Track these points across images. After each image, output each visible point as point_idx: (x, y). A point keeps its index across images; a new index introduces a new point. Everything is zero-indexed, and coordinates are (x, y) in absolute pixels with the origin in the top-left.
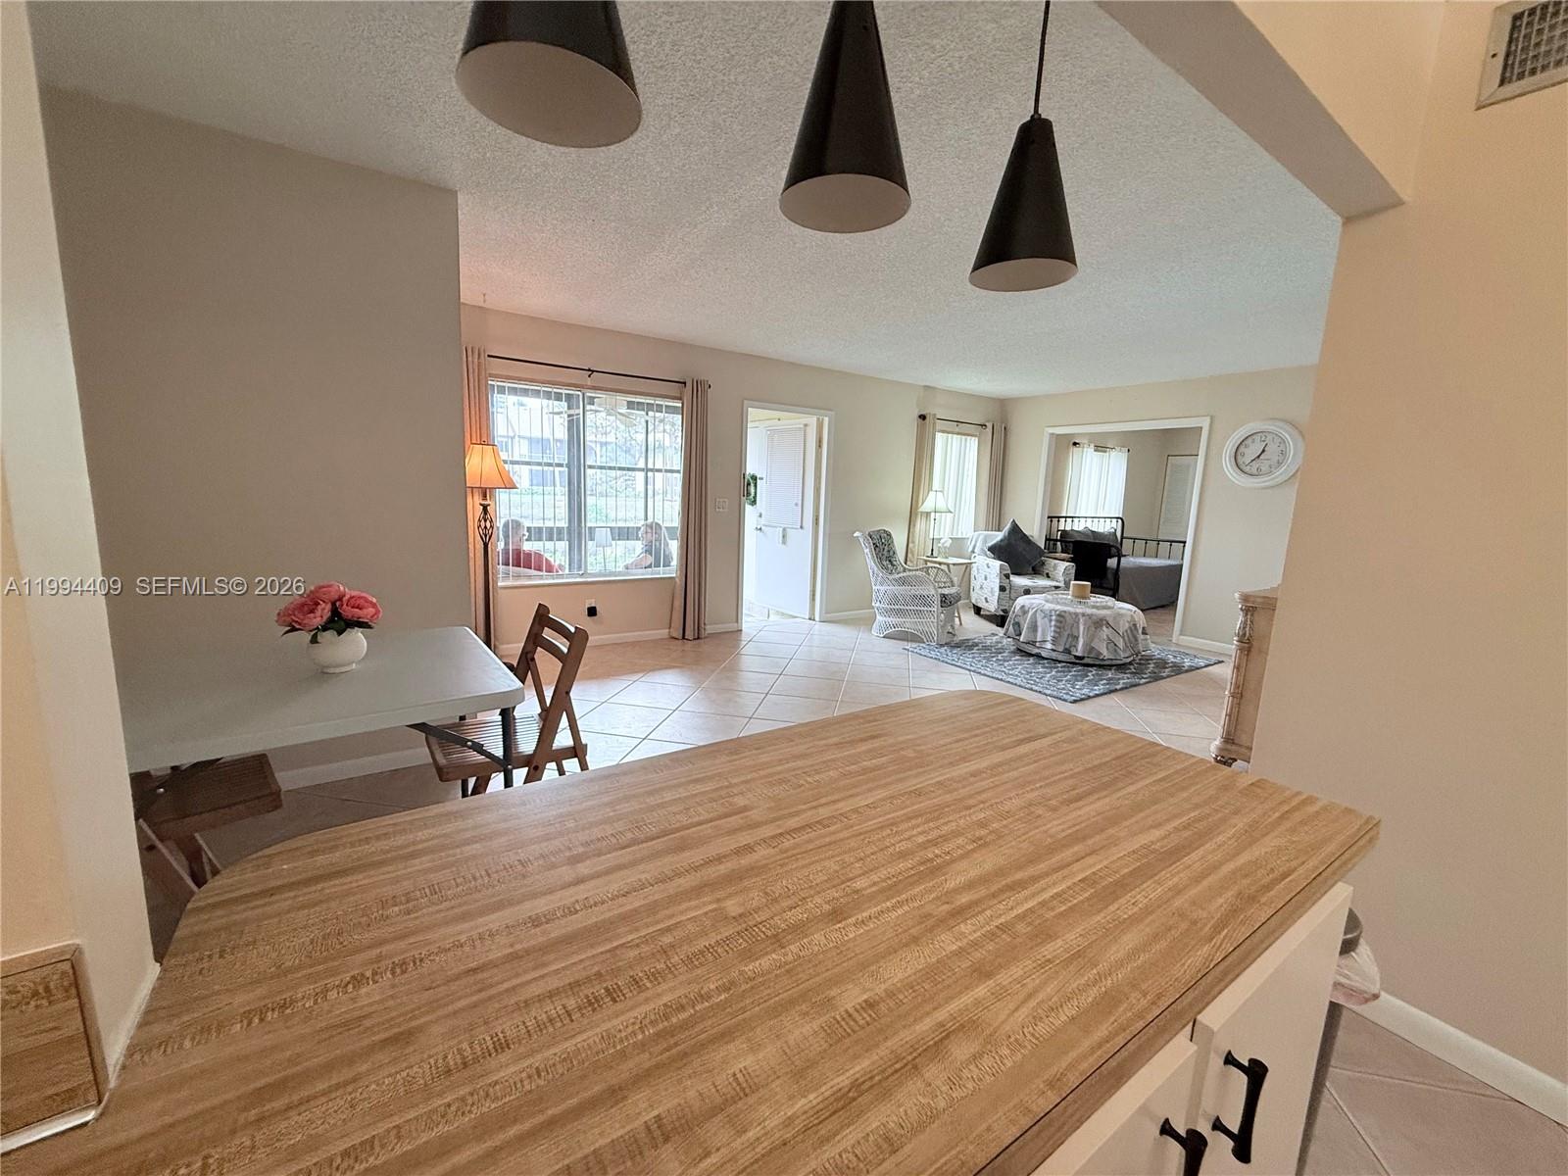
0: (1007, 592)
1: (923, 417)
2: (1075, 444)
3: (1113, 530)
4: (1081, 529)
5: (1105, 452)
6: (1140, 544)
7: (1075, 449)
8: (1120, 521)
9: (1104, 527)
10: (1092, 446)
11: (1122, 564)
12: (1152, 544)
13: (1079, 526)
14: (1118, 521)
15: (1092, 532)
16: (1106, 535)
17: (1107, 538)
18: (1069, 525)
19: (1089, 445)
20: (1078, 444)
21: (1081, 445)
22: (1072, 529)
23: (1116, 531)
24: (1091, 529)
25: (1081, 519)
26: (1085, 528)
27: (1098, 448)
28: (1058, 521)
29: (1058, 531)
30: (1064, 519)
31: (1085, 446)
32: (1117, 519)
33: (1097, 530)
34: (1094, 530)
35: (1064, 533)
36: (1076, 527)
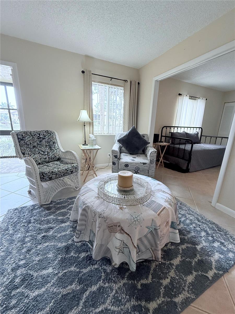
0: (117, 165)
1: (83, 72)
2: (180, 94)
3: (197, 133)
4: (182, 131)
5: (196, 100)
6: (208, 138)
7: (180, 97)
8: (200, 129)
9: (192, 132)
10: (188, 96)
11: (193, 148)
12: (214, 139)
13: (180, 131)
14: (199, 129)
15: (187, 133)
16: (193, 134)
17: (194, 136)
18: (175, 130)
19: (186, 95)
20: (181, 94)
21: (182, 95)
22: (177, 132)
23: (198, 133)
24: (186, 132)
25: (182, 128)
26: (183, 132)
27: (191, 97)
28: (170, 128)
29: (170, 133)
30: (173, 128)
31: (185, 96)
32: (199, 128)
33: (189, 133)
34: (188, 132)
35: (172, 134)
36: (179, 131)
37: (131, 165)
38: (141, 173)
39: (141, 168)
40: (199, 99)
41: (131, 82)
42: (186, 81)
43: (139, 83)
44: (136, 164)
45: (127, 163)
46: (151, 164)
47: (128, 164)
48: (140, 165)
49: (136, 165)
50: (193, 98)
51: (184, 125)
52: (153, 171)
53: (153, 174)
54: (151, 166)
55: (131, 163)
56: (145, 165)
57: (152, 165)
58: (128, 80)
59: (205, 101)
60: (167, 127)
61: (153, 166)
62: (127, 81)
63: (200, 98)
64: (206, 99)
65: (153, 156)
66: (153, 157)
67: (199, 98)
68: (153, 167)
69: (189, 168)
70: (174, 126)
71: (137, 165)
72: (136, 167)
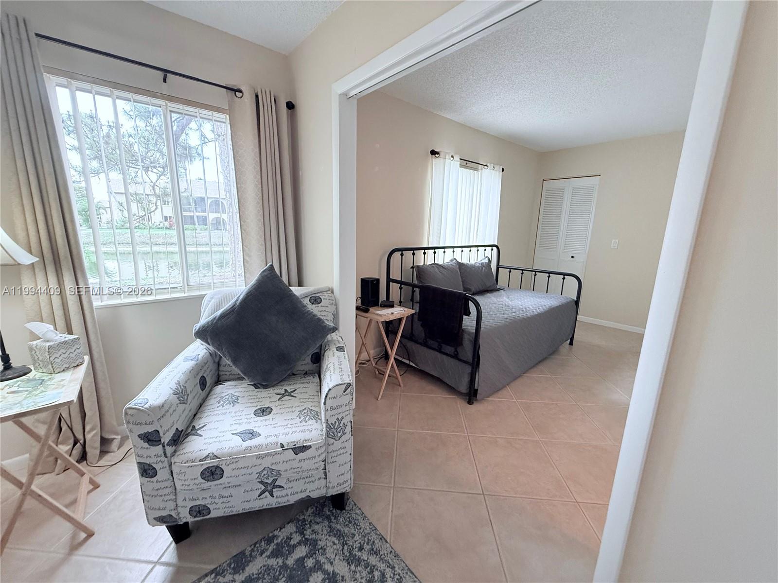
0: (162, 474)
2: (433, 153)
3: (487, 260)
4: (447, 260)
5: (477, 170)
7: (435, 161)
8: (495, 249)
9: (473, 258)
10: (457, 158)
12: (528, 276)
13: (443, 258)
14: (492, 250)
15: (461, 265)
16: (478, 267)
17: (481, 271)
18: (429, 259)
19: (452, 157)
20: (438, 153)
21: (442, 155)
22: (434, 264)
23: (490, 261)
24: (460, 261)
25: (446, 250)
26: (452, 260)
27: (465, 162)
28: (414, 254)
29: (412, 267)
30: (423, 251)
31: (447, 157)
32: (491, 248)
33: (468, 262)
34: (465, 261)
35: (420, 271)
36: (440, 261)
37: (234, 466)
38: (290, 485)
39: (286, 471)
40: (486, 167)
41: (257, 96)
42: (448, 117)
43: (290, 106)
44: (259, 457)
45: (215, 462)
46: (331, 441)
47: (217, 467)
48: (278, 458)
49: (259, 461)
50: (469, 164)
51: (454, 242)
52: (347, 467)
53: (348, 476)
54: (331, 448)
55: (234, 458)
56: (302, 455)
57: (338, 444)
58: (243, 88)
59: (501, 173)
60: (402, 250)
61: (343, 445)
62: (240, 91)
63: (488, 164)
64: (503, 170)
65: (339, 407)
66: (340, 410)
67: (486, 165)
68: (341, 451)
69: (476, 385)
70: (425, 246)
71: (267, 463)
72: (260, 473)
